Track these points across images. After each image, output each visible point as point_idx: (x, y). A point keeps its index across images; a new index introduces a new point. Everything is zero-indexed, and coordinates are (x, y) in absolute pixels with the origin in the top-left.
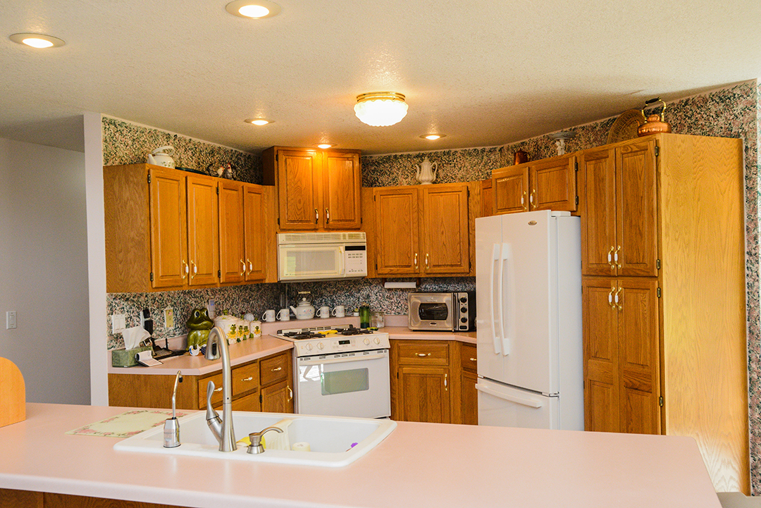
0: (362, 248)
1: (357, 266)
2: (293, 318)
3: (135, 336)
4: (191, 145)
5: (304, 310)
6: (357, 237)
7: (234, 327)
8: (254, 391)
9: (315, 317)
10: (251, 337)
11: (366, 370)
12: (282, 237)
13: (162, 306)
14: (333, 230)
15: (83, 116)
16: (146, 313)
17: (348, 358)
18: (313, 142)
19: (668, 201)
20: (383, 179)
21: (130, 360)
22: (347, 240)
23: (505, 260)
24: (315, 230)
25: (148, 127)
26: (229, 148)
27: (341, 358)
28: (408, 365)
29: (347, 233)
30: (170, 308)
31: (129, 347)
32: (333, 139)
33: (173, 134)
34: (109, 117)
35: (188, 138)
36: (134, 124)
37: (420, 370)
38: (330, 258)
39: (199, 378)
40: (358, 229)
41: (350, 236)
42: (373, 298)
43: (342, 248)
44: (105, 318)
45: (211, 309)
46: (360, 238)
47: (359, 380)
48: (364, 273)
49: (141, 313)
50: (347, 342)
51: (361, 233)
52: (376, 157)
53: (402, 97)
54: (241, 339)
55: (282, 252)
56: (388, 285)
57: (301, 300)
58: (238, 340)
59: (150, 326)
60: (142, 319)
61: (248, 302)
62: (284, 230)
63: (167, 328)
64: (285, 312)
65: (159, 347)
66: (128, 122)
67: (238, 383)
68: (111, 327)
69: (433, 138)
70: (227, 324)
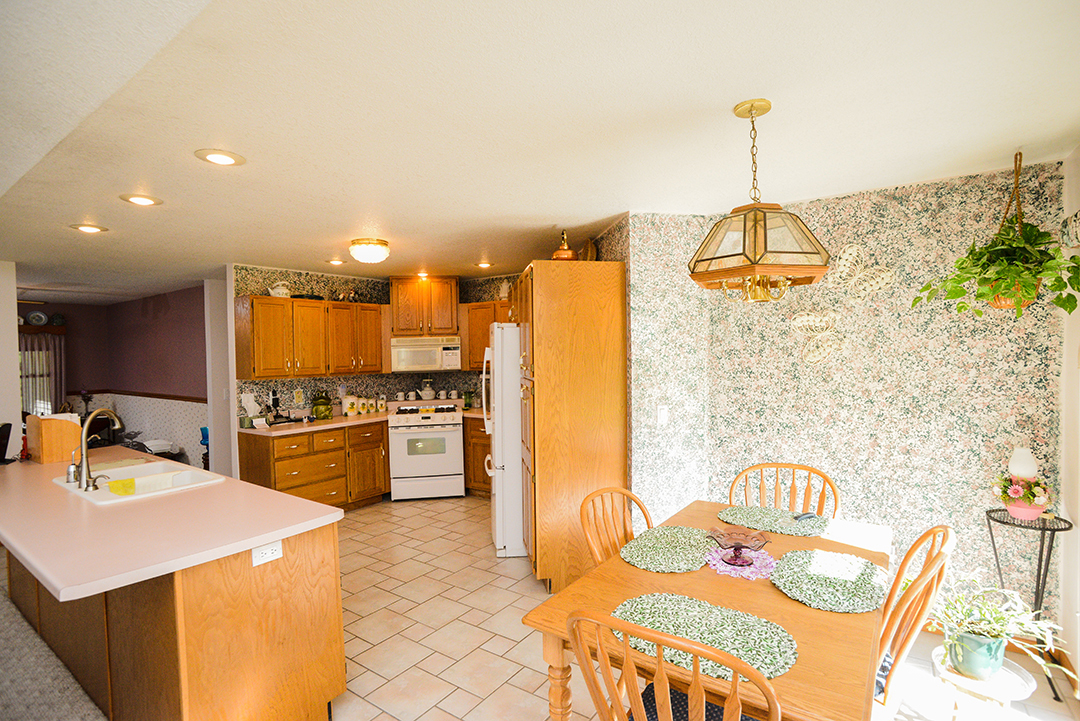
0: (457, 349)
1: (453, 361)
2: (419, 398)
3: (253, 408)
4: (323, 279)
5: (427, 393)
6: (453, 340)
7: (353, 404)
8: (341, 448)
9: (436, 398)
10: (377, 411)
11: (444, 440)
12: (394, 341)
13: (291, 387)
14: (436, 335)
15: (224, 266)
16: (274, 393)
17: (429, 429)
18: (416, 270)
20: (485, 296)
21: (247, 424)
22: (445, 342)
24: (421, 335)
25: (279, 269)
26: (365, 279)
27: (420, 430)
28: (476, 437)
29: (445, 338)
30: (299, 389)
31: (250, 416)
32: (428, 270)
33: (304, 272)
34: (241, 265)
35: (320, 274)
36: (264, 268)
37: (481, 441)
38: (430, 355)
39: (273, 438)
40: (456, 334)
41: (448, 340)
42: (479, 385)
43: (441, 348)
44: (237, 396)
45: (341, 392)
46: (456, 341)
47: (438, 447)
48: (459, 367)
49: (271, 393)
50: (429, 418)
51: (457, 338)
52: (481, 280)
53: (385, 243)
54: (364, 412)
55: (394, 352)
57: (425, 386)
58: (359, 413)
59: (276, 402)
60: (271, 397)
61: (385, 386)
62: (396, 336)
63: (297, 403)
64: (412, 394)
65: (281, 416)
66: (259, 267)
67: (319, 443)
68: (240, 402)
69: (484, 265)
70: (348, 401)
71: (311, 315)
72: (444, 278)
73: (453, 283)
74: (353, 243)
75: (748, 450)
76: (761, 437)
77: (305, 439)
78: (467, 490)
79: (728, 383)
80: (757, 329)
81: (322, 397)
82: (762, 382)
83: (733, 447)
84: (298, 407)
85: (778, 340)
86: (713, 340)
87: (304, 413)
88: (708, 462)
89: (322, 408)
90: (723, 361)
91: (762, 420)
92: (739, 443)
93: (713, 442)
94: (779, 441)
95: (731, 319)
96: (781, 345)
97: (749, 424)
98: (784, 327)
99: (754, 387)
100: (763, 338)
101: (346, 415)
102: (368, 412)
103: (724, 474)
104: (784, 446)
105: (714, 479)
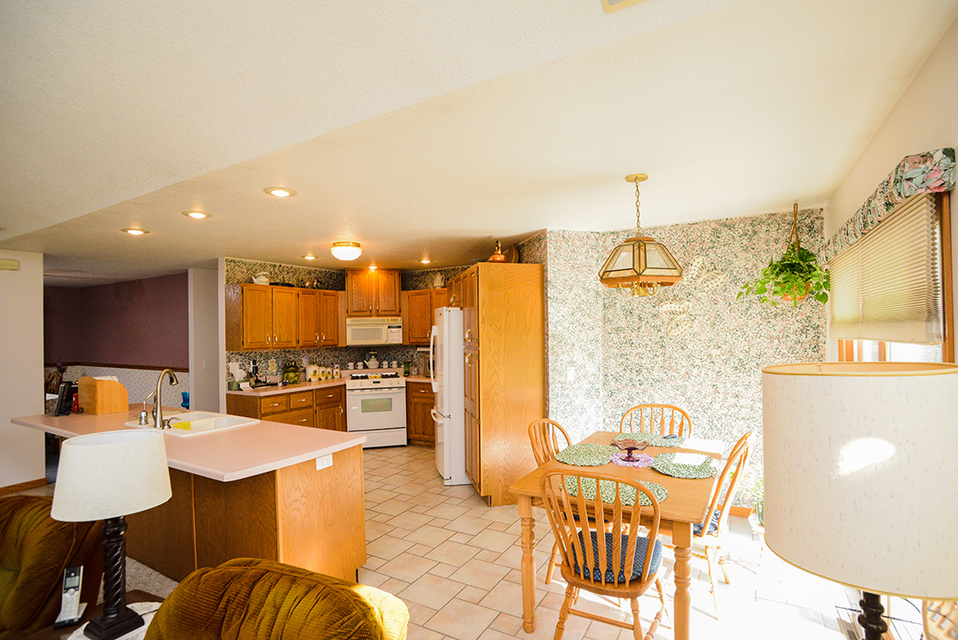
0: (400, 327)
1: (396, 337)
2: (365, 367)
3: (239, 374)
4: (292, 270)
5: (373, 363)
6: (396, 320)
7: (315, 372)
8: (311, 407)
9: (380, 367)
10: (333, 377)
11: (391, 399)
12: (348, 320)
13: (267, 358)
14: (382, 316)
15: (217, 259)
16: (254, 362)
17: (379, 391)
18: (368, 265)
20: (420, 285)
21: (235, 387)
22: (389, 322)
24: (370, 316)
25: (259, 262)
26: (324, 270)
27: (374, 391)
28: (417, 397)
29: (390, 318)
30: (273, 360)
31: (237, 380)
32: (377, 264)
33: (278, 264)
34: (230, 258)
35: (290, 266)
36: (248, 261)
37: (422, 400)
38: (377, 332)
39: (261, 398)
40: (398, 316)
41: (392, 320)
42: (415, 357)
43: (386, 327)
44: (226, 364)
45: (305, 362)
46: (399, 321)
47: (387, 406)
48: (401, 342)
49: (251, 363)
50: (379, 382)
51: (399, 318)
52: (417, 272)
53: (358, 245)
54: (323, 378)
55: (349, 329)
56: (419, 349)
57: (369, 357)
58: (320, 379)
59: (256, 369)
60: (252, 365)
61: (338, 357)
62: (350, 316)
63: (271, 371)
64: (360, 364)
65: (260, 381)
66: (244, 260)
67: (294, 402)
68: (228, 369)
69: (426, 261)
70: (311, 370)
71: (285, 299)
72: (390, 270)
73: (397, 274)
74: (334, 245)
75: (631, 399)
76: (640, 389)
77: (283, 399)
78: (409, 440)
79: (616, 351)
80: (637, 312)
81: (292, 366)
82: (640, 350)
83: (620, 397)
84: (272, 374)
85: (650, 320)
86: (606, 320)
87: (277, 379)
88: (602, 408)
89: (291, 375)
90: (612, 335)
91: (640, 377)
92: (625, 392)
93: (606, 393)
94: (652, 392)
95: (618, 306)
96: (653, 324)
97: (631, 380)
98: (655, 312)
99: (634, 353)
100: (640, 319)
101: (310, 380)
102: (327, 378)
103: (614, 416)
104: (656, 395)
105: (607, 420)
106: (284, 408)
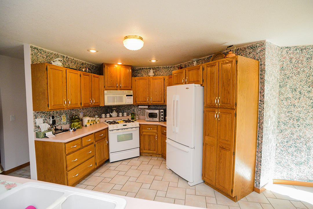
0: (132, 96)
1: (130, 101)
2: (111, 116)
3: (45, 127)
4: (74, 61)
5: (114, 114)
6: (130, 92)
7: (89, 121)
8: (92, 143)
9: (118, 116)
10: (96, 123)
11: (132, 134)
12: (106, 92)
13: (60, 114)
14: (122, 90)
15: (23, 45)
16: (53, 117)
17: (126, 130)
18: (116, 61)
19: (239, 81)
21: (42, 135)
22: (127, 93)
23: (177, 101)
24: (117, 90)
25: (54, 52)
27: (124, 130)
28: (145, 132)
29: (127, 91)
30: (64, 115)
31: (43, 131)
32: (122, 61)
34: (34, 46)
35: (72, 58)
36: (47, 50)
37: (148, 134)
38: (121, 99)
39: (65, 143)
40: (131, 90)
41: (128, 92)
42: (135, 110)
43: (125, 96)
44: (33, 120)
45: (81, 116)
46: (131, 92)
47: (130, 137)
48: (132, 103)
49: (51, 118)
50: (126, 125)
51: (131, 91)
52: (137, 68)
54: (92, 124)
55: (106, 97)
56: (139, 107)
57: (113, 111)
58: (91, 125)
59: (54, 122)
60: (51, 120)
61: (96, 112)
62: (106, 90)
63: (63, 122)
64: (108, 115)
65: (58, 129)
66: (44, 49)
67: (85, 142)
68: (36, 123)
69: (154, 61)
70: (86, 120)
71: (73, 77)
72: (126, 66)
73: (130, 68)
74: (126, 38)
75: (292, 134)
76: (298, 129)
77: (79, 141)
78: (141, 154)
79: (285, 110)
80: (299, 90)
81: (76, 119)
82: (299, 109)
83: (286, 133)
84: (64, 124)
85: (306, 94)
86: (280, 93)
87: (67, 127)
88: (276, 139)
89: (76, 124)
90: (284, 101)
91: (299, 123)
92: (289, 131)
93: (278, 131)
94: (305, 130)
95: (288, 86)
96: (308, 96)
97: (293, 124)
98: (309, 90)
99: (296, 111)
100: (300, 93)
101: (86, 126)
102: (93, 124)
103: (282, 143)
104: (307, 132)
105: (278, 145)
106: (79, 147)
